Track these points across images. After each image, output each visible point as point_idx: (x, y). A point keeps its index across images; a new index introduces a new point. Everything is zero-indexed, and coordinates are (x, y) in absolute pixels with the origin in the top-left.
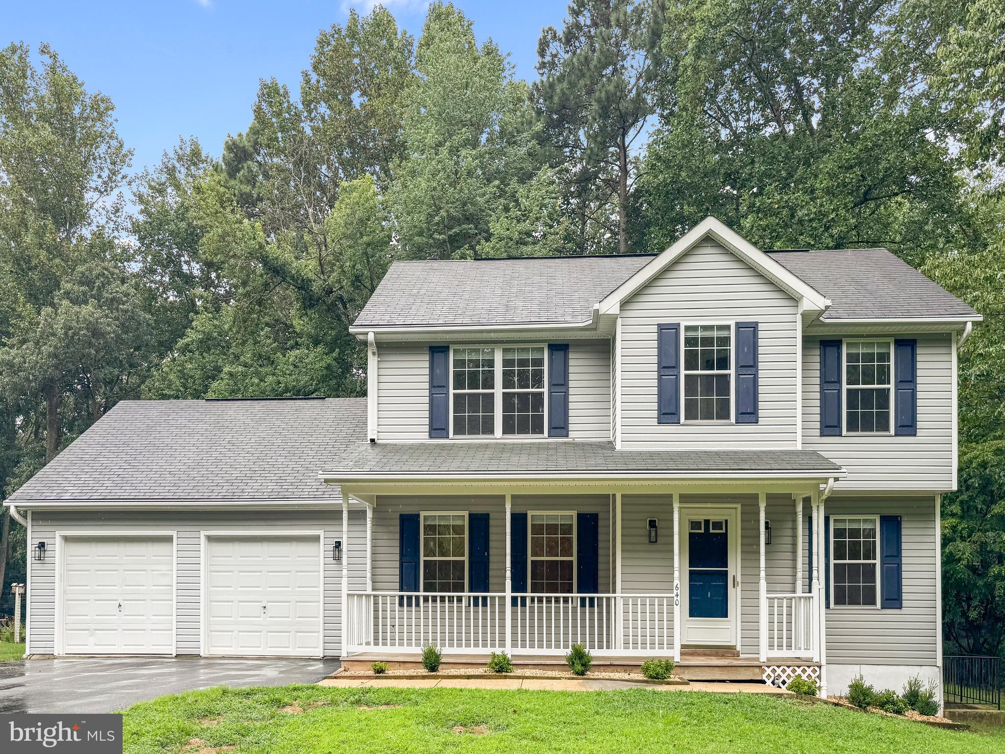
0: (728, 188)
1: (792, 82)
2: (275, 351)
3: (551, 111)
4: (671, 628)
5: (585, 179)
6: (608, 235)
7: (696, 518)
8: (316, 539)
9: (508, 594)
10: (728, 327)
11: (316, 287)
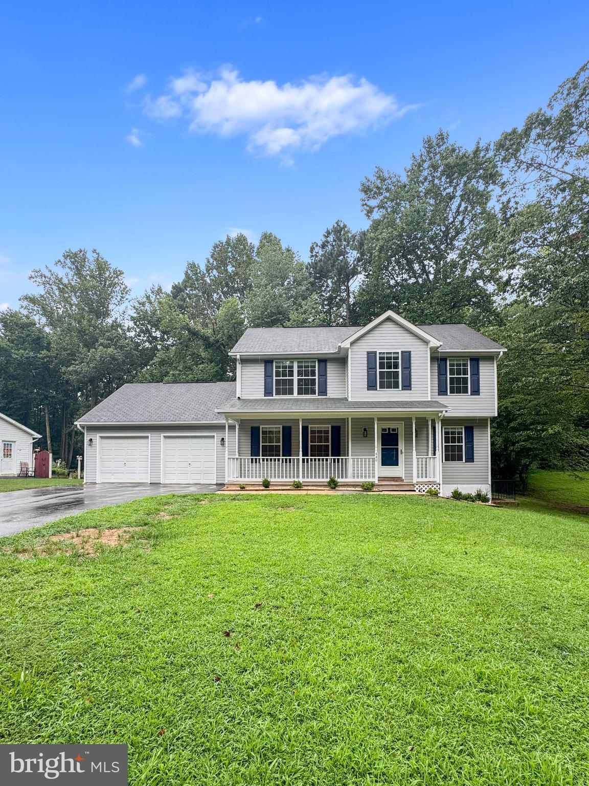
0: (394, 303)
1: (421, 263)
2: (193, 365)
3: (316, 273)
4: (374, 470)
5: (330, 299)
6: (341, 320)
7: (384, 427)
8: (213, 437)
9: (301, 457)
10: (398, 353)
11: (212, 339)
